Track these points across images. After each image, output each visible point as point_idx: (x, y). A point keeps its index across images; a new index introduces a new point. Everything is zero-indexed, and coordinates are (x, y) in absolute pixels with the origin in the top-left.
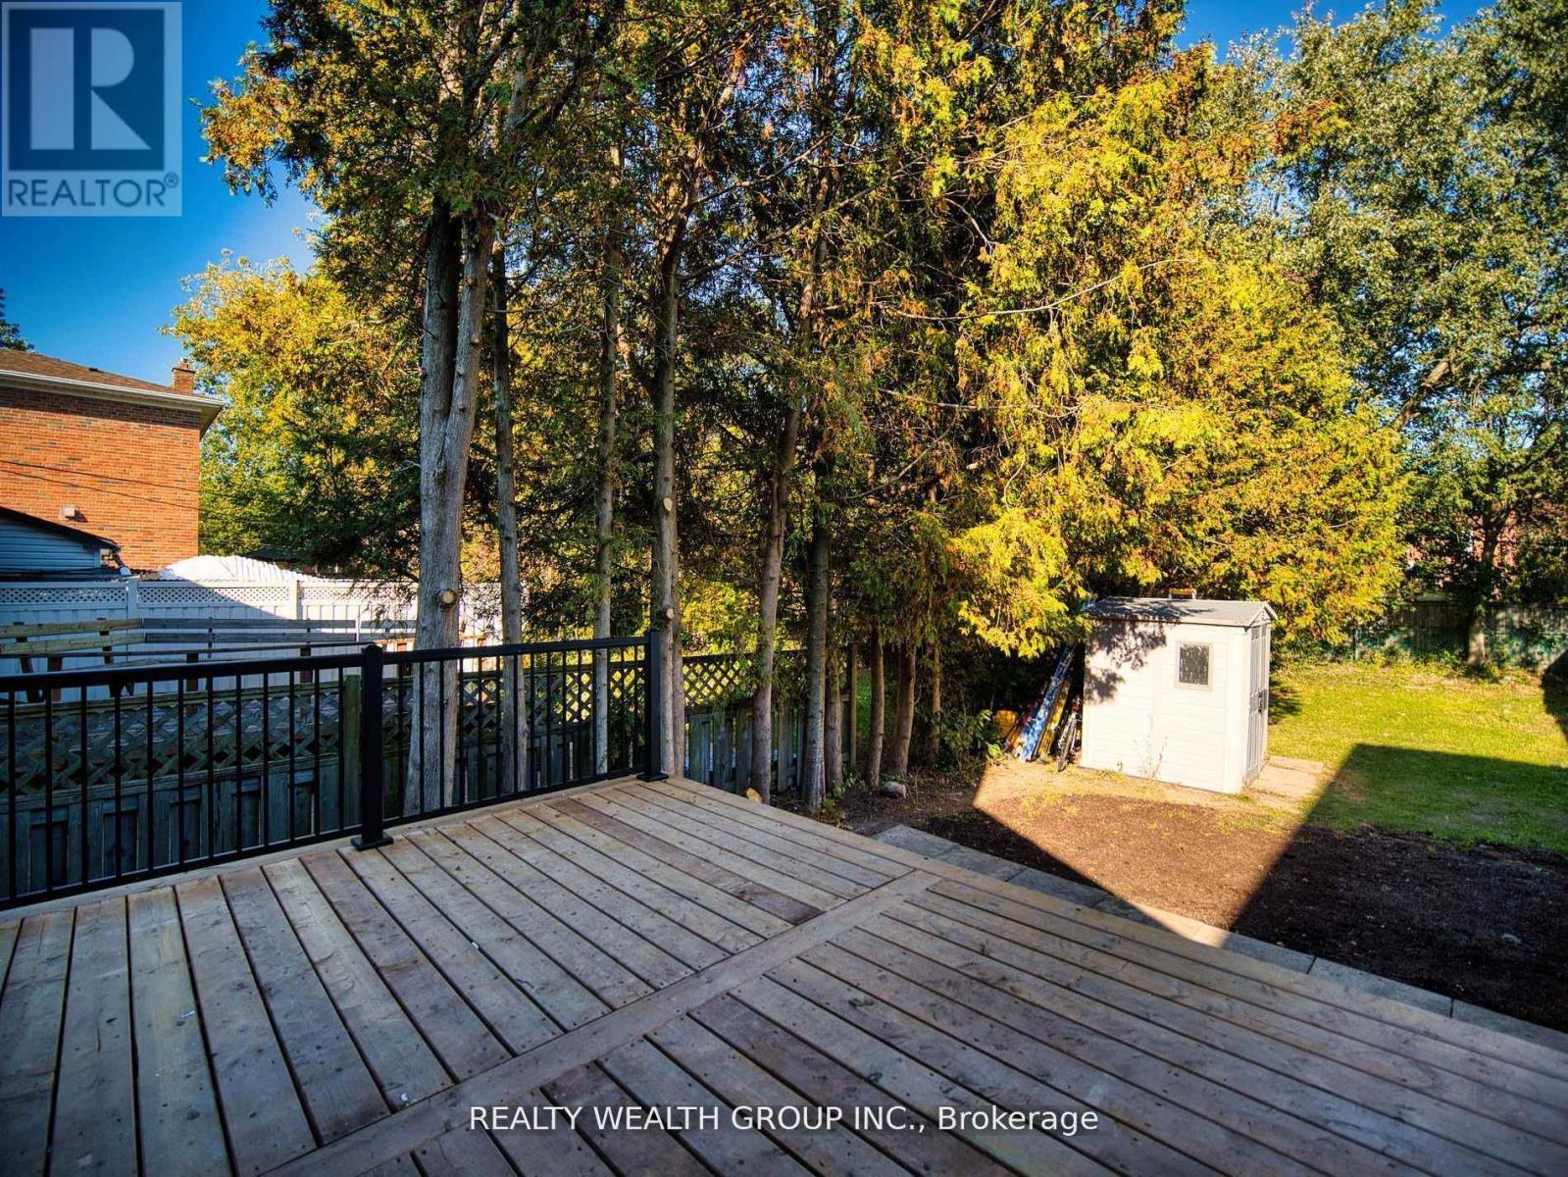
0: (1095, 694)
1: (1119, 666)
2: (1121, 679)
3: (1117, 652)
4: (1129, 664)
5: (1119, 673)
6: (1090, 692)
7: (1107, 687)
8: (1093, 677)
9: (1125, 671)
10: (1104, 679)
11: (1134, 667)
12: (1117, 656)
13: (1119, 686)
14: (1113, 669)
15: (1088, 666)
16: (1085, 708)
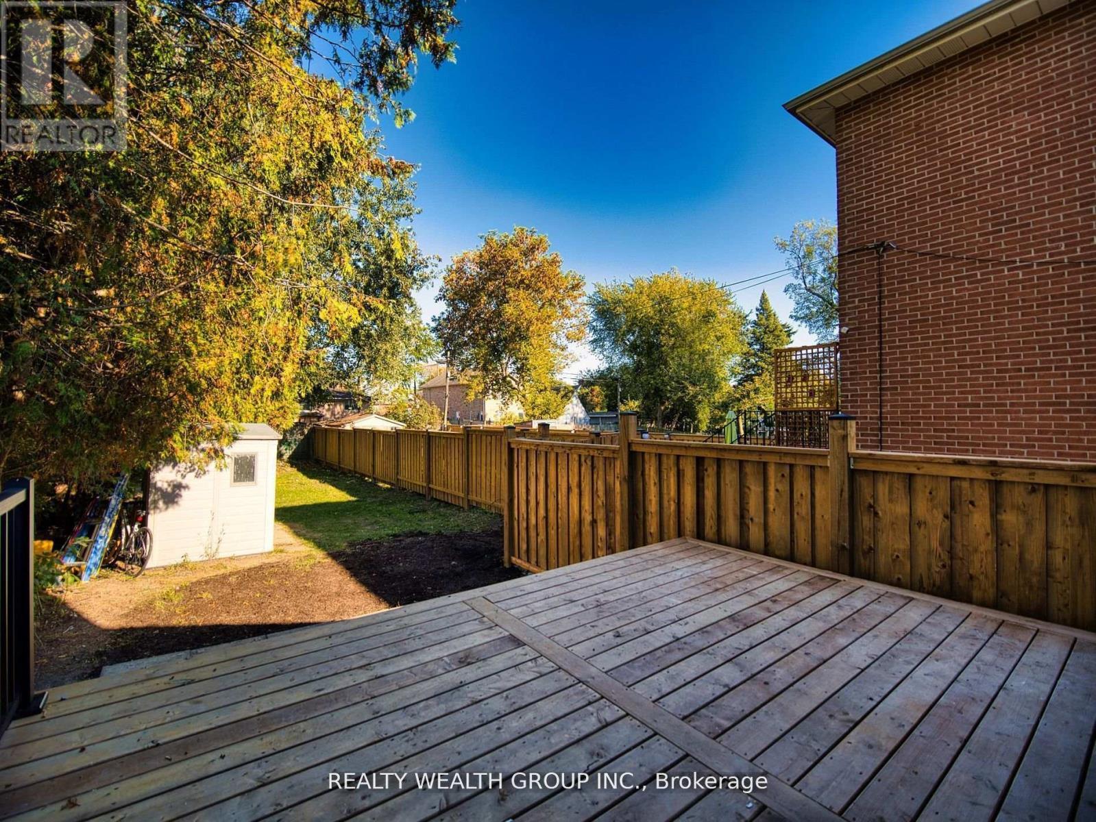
0: (161, 504)
1: (184, 476)
2: (186, 487)
3: (182, 466)
4: (193, 474)
5: (184, 482)
6: (155, 502)
7: (172, 496)
8: (160, 489)
9: (190, 479)
10: (169, 490)
11: (197, 476)
12: (182, 469)
13: (184, 493)
14: (179, 479)
15: (153, 481)
16: (150, 519)
